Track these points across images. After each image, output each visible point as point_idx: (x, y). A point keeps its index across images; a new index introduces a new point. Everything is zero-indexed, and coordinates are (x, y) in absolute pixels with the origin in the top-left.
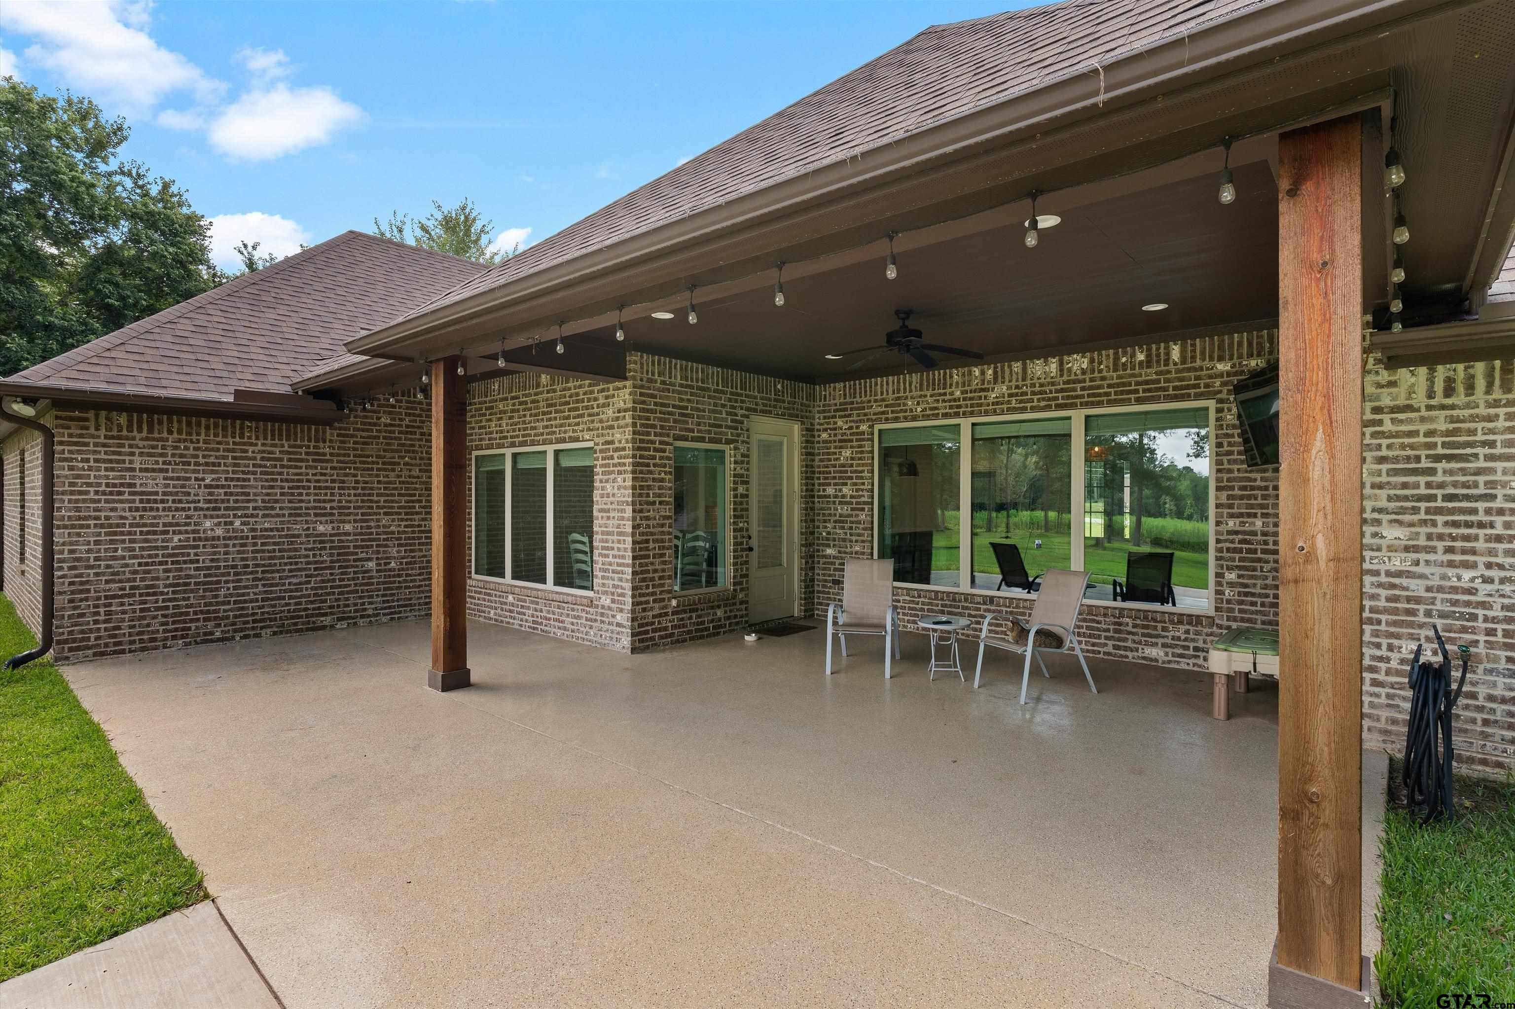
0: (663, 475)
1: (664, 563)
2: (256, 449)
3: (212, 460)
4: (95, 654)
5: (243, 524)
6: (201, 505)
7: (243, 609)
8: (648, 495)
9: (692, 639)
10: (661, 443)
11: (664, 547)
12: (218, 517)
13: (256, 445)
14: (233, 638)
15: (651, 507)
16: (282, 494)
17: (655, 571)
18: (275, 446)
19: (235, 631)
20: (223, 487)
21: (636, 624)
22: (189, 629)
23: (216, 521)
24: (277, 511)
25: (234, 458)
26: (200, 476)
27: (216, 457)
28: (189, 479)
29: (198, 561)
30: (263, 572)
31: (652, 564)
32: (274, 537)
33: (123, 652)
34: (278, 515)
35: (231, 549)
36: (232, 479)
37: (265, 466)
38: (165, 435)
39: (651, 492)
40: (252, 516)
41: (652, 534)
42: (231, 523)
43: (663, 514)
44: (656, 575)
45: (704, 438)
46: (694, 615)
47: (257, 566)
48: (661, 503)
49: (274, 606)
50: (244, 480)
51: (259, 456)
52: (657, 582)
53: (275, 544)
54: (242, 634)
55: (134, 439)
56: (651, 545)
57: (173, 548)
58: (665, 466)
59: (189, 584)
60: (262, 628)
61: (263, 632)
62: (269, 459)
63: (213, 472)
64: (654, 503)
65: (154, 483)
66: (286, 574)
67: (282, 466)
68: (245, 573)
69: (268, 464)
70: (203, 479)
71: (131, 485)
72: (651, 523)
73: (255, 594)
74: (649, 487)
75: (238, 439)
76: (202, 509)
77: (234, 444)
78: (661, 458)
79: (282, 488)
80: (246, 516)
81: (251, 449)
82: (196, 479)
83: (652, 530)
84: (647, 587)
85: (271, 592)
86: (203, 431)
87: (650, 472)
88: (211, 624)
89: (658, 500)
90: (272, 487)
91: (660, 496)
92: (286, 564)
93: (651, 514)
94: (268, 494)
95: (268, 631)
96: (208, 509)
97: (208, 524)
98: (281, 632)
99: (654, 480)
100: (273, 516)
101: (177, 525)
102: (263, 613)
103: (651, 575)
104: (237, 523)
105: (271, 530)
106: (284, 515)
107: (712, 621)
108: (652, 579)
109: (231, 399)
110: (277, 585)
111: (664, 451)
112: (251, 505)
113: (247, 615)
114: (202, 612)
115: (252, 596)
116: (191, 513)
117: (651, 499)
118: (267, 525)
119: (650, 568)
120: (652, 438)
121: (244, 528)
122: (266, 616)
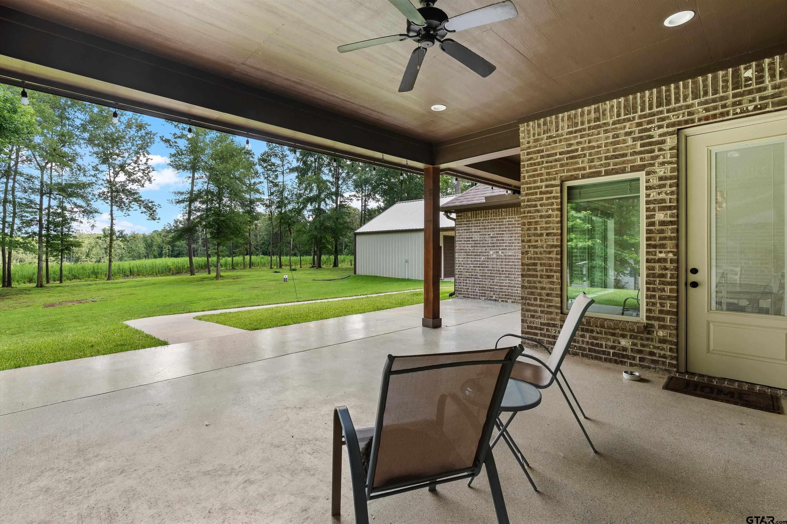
0: (550, 212)
1: (552, 283)
2: (506, 220)
3: (493, 226)
4: (464, 297)
5: (502, 253)
6: (489, 245)
7: (501, 289)
8: (536, 229)
9: (583, 355)
10: (547, 186)
11: (551, 270)
12: (494, 250)
13: (506, 219)
14: (498, 301)
15: (539, 238)
16: (515, 240)
17: (543, 288)
18: (512, 218)
19: (499, 298)
20: (496, 237)
21: (526, 325)
22: (486, 293)
23: (494, 251)
24: (513, 247)
25: (499, 225)
26: (489, 233)
27: (494, 225)
28: (486, 235)
29: (488, 267)
30: (508, 274)
31: (540, 282)
32: (512, 259)
33: (469, 298)
34: (514, 249)
35: (498, 263)
36: (498, 234)
37: (509, 228)
38: (480, 218)
39: (538, 227)
40: (505, 249)
41: (539, 259)
42: (498, 252)
43: (549, 243)
44: (543, 292)
45: (600, 172)
46: (588, 335)
47: (506, 271)
48: (548, 235)
49: (512, 290)
50: (502, 234)
51: (507, 223)
52: (545, 298)
53: (512, 262)
54: (501, 299)
55: (472, 221)
56: (539, 268)
57: (482, 261)
58: (552, 204)
59: (485, 276)
60: (508, 299)
61: (508, 300)
62: (511, 224)
63: (493, 231)
64: (541, 235)
65: (476, 237)
66: (516, 276)
67: (515, 227)
68: (502, 274)
69: (510, 226)
70: (490, 235)
71: (472, 238)
72: (538, 250)
73: (506, 283)
74: (536, 223)
75: (500, 217)
76: (490, 246)
77: (500, 219)
78: (548, 198)
79: (515, 237)
80: (503, 249)
81: (504, 220)
82: (488, 235)
83: (539, 256)
84: (535, 299)
85: (511, 283)
86: (490, 215)
87: (538, 211)
88: (492, 293)
89: (545, 232)
90: (511, 237)
91: (547, 229)
92: (517, 271)
93: (539, 243)
94: (510, 240)
95: (510, 300)
96: (491, 246)
97: (491, 252)
98: (515, 302)
99: (541, 217)
100: (512, 250)
101: (483, 252)
102: (508, 292)
103: (539, 291)
104: (500, 252)
105: (511, 256)
106: (516, 249)
107: (613, 347)
108: (540, 294)
109: (484, 201)
110: (513, 280)
111: (551, 192)
112: (504, 245)
113: (503, 292)
114: (489, 288)
115: (504, 284)
116: (487, 248)
117: (539, 232)
118: (510, 254)
119: (538, 285)
120: (539, 184)
121: (502, 254)
122: (509, 294)
